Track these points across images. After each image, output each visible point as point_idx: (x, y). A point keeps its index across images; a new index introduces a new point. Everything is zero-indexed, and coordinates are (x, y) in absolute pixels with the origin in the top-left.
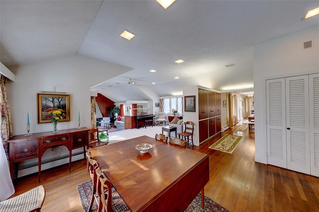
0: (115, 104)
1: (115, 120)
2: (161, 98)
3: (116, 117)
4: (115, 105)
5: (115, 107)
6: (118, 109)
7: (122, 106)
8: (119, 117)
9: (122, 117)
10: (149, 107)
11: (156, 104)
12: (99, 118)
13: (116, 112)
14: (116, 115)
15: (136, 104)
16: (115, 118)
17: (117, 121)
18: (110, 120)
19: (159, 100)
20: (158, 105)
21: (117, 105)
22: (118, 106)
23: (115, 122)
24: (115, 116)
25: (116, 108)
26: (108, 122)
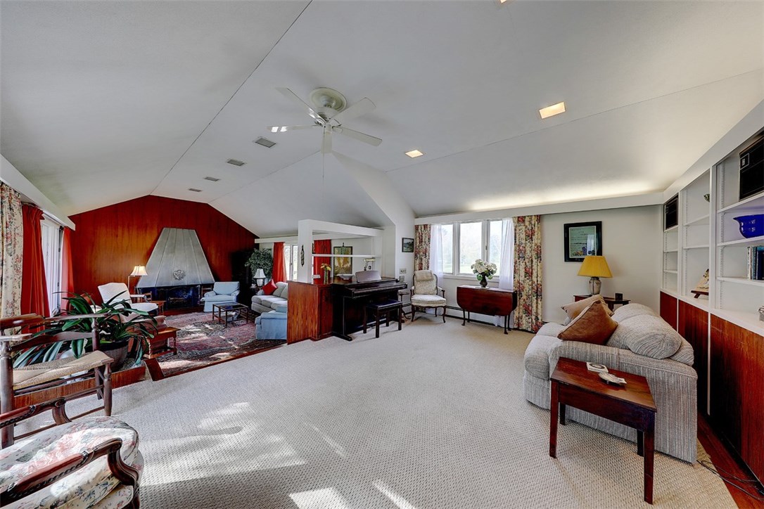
0: (256, 241)
1: (254, 292)
2: (421, 221)
3: (260, 283)
4: (258, 244)
5: (256, 251)
6: (267, 256)
7: (279, 247)
8: (270, 283)
9: (280, 283)
10: (377, 250)
11: (405, 241)
12: (201, 285)
13: (259, 266)
14: (260, 274)
15: (330, 241)
16: (253, 286)
17: (260, 297)
18: (237, 293)
19: (413, 229)
20: (410, 246)
21: (266, 244)
22: (267, 247)
23: (254, 298)
24: (256, 279)
25: (258, 255)
26: (229, 297)
